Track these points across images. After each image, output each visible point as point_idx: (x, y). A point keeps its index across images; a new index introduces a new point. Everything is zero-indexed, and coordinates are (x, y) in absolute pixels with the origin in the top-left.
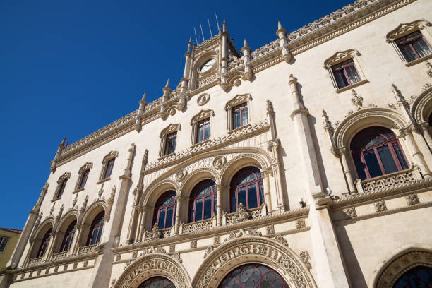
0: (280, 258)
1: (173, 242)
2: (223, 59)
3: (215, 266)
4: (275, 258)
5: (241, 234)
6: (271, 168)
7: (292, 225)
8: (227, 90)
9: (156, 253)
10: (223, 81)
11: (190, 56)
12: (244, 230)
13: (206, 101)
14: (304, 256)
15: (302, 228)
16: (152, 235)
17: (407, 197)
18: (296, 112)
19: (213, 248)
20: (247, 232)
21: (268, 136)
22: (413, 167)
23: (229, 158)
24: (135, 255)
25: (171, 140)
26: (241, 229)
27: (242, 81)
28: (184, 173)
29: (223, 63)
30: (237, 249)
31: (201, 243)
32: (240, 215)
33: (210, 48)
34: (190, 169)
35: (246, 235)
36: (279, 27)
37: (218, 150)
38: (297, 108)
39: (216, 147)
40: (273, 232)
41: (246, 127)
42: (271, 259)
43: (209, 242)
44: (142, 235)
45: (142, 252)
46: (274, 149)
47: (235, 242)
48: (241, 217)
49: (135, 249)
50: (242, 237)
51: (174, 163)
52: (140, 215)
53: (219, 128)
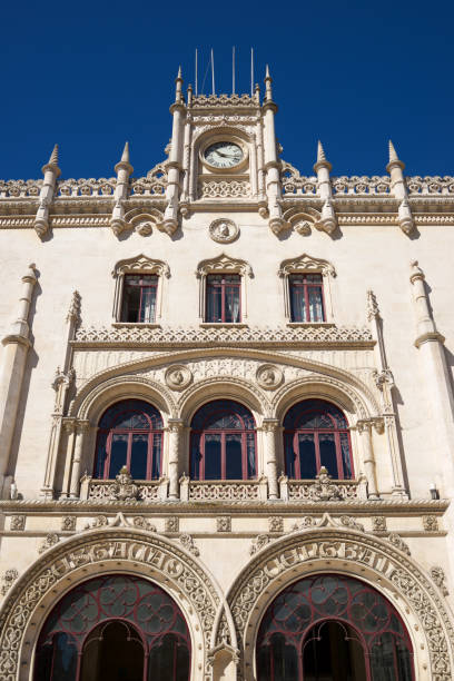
0: (394, 572)
1: (173, 512)
2: (272, 165)
3: (269, 569)
4: (384, 571)
5: (327, 521)
6: (379, 419)
7: (417, 523)
8: (283, 234)
9: (132, 528)
10: (275, 213)
12: (332, 516)
13: (228, 239)
14: (438, 576)
15: (433, 531)
16: (117, 489)
19: (269, 537)
20: (338, 520)
21: (372, 358)
23: (291, 374)
24: (70, 525)
25: (137, 289)
26: (326, 515)
27: (314, 230)
28: (186, 376)
29: (273, 174)
30: (315, 546)
31: (239, 524)
32: (324, 489)
34: (203, 372)
35: (336, 524)
36: (393, 155)
37: (266, 352)
39: (263, 346)
40: (385, 529)
41: (326, 327)
42: (377, 571)
43: (262, 525)
44: (80, 483)
45: (91, 520)
46: (388, 388)
47: (313, 533)
48: (326, 492)
49: (69, 512)
50: (329, 527)
51: (161, 347)
52: (71, 438)
53: (263, 305)
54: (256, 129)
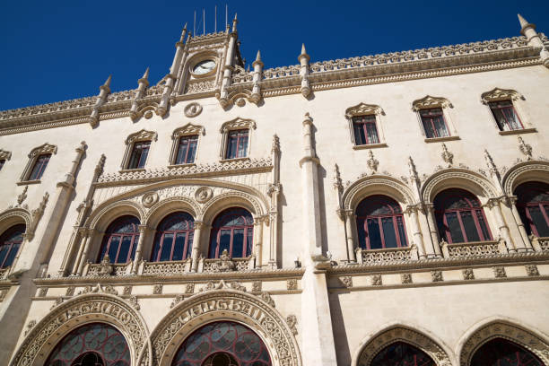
0: (264, 319)
1: (129, 283)
2: (228, 68)
3: (183, 319)
4: (257, 319)
5: (222, 285)
6: (267, 216)
7: (282, 285)
8: (227, 107)
9: (104, 294)
10: (223, 94)
11: (183, 48)
12: (226, 282)
13: (196, 114)
14: (291, 321)
15: (293, 290)
16: (100, 270)
17: (403, 275)
18: (307, 159)
19: (183, 297)
20: (229, 285)
21: (269, 177)
22: (412, 246)
23: (217, 192)
24: (70, 292)
25: (141, 150)
26: (222, 281)
27: (247, 102)
28: (155, 198)
29: (227, 72)
30: (214, 302)
31: (167, 289)
32: (223, 264)
33: (211, 46)
34: (164, 195)
35: (228, 287)
36: (303, 51)
37: (204, 180)
38: (309, 154)
39: (202, 175)
40: (260, 290)
41: (243, 160)
42: (254, 319)
43: (180, 289)
44: (83, 267)
45: (82, 289)
46: (275, 195)
47: (213, 294)
48: (224, 266)
49: (72, 284)
50: (223, 289)
51: (143, 182)
52: (83, 240)
53: (209, 152)
54: (223, 50)
